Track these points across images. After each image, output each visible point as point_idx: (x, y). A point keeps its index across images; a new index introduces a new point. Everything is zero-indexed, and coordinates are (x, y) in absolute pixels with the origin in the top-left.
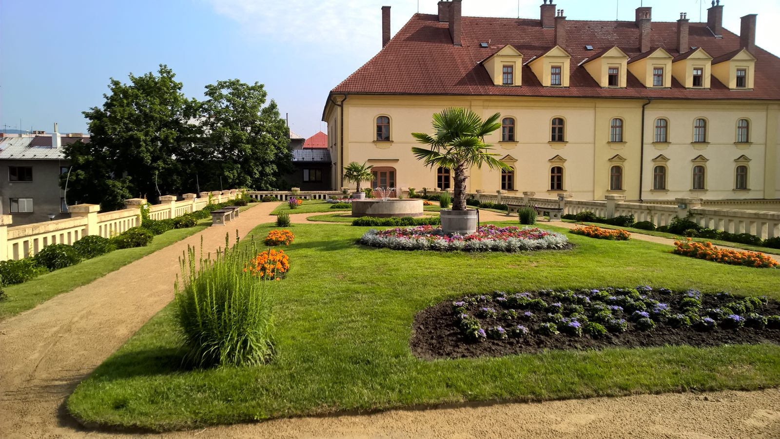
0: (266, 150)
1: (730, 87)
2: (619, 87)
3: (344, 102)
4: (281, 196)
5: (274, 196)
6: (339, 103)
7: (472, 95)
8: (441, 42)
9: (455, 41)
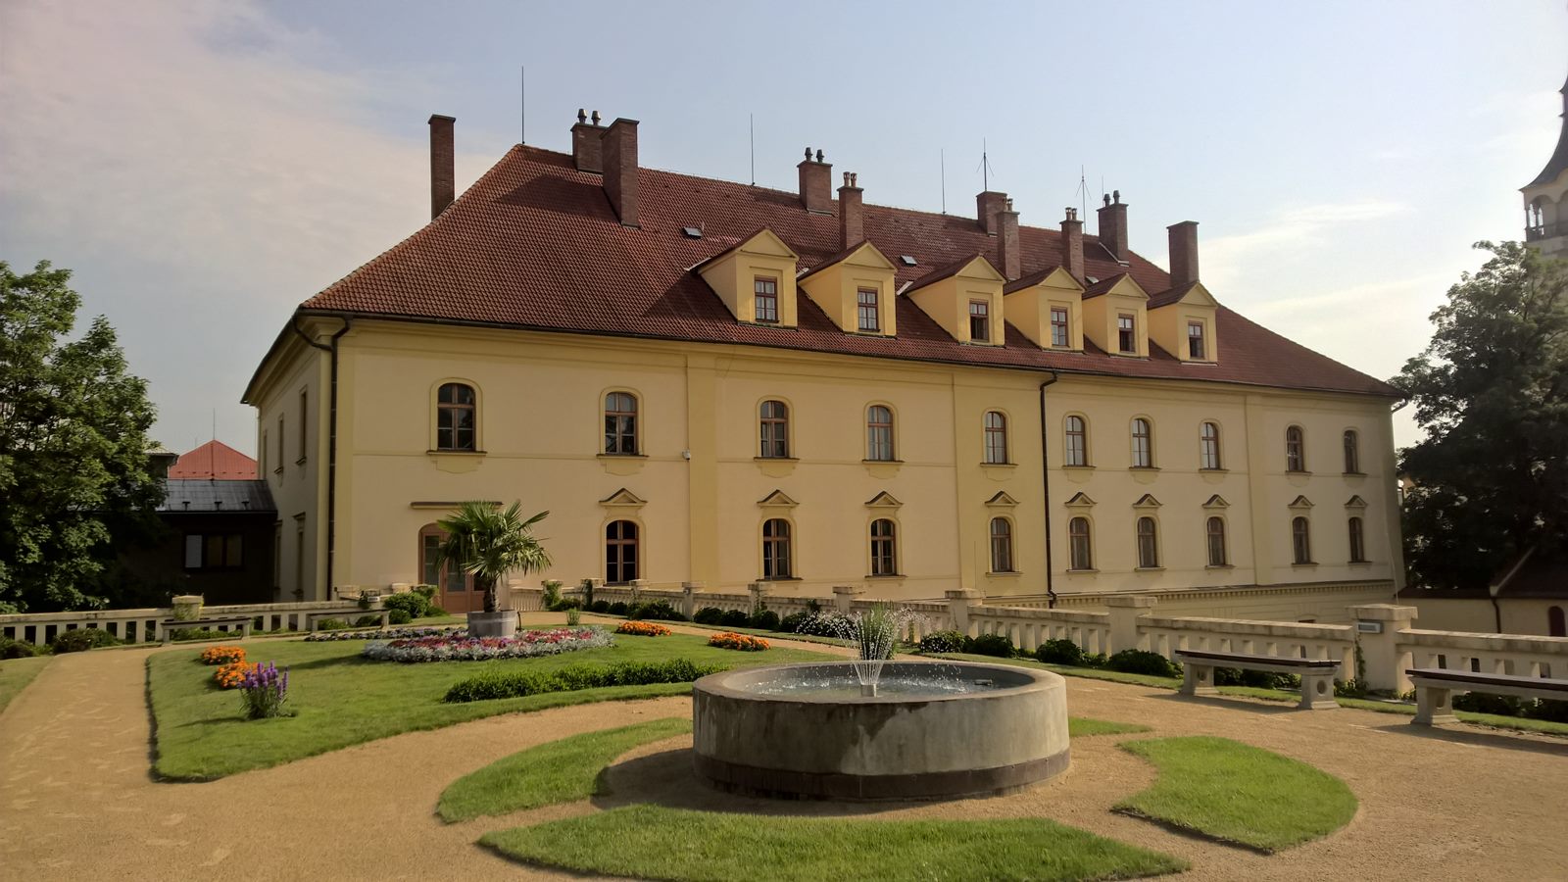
0: (75, 471)
1: (1181, 358)
2: (991, 344)
3: (341, 341)
4: (131, 626)
5: (102, 626)
6: (325, 341)
7: (692, 340)
8: (590, 214)
9: (624, 215)
